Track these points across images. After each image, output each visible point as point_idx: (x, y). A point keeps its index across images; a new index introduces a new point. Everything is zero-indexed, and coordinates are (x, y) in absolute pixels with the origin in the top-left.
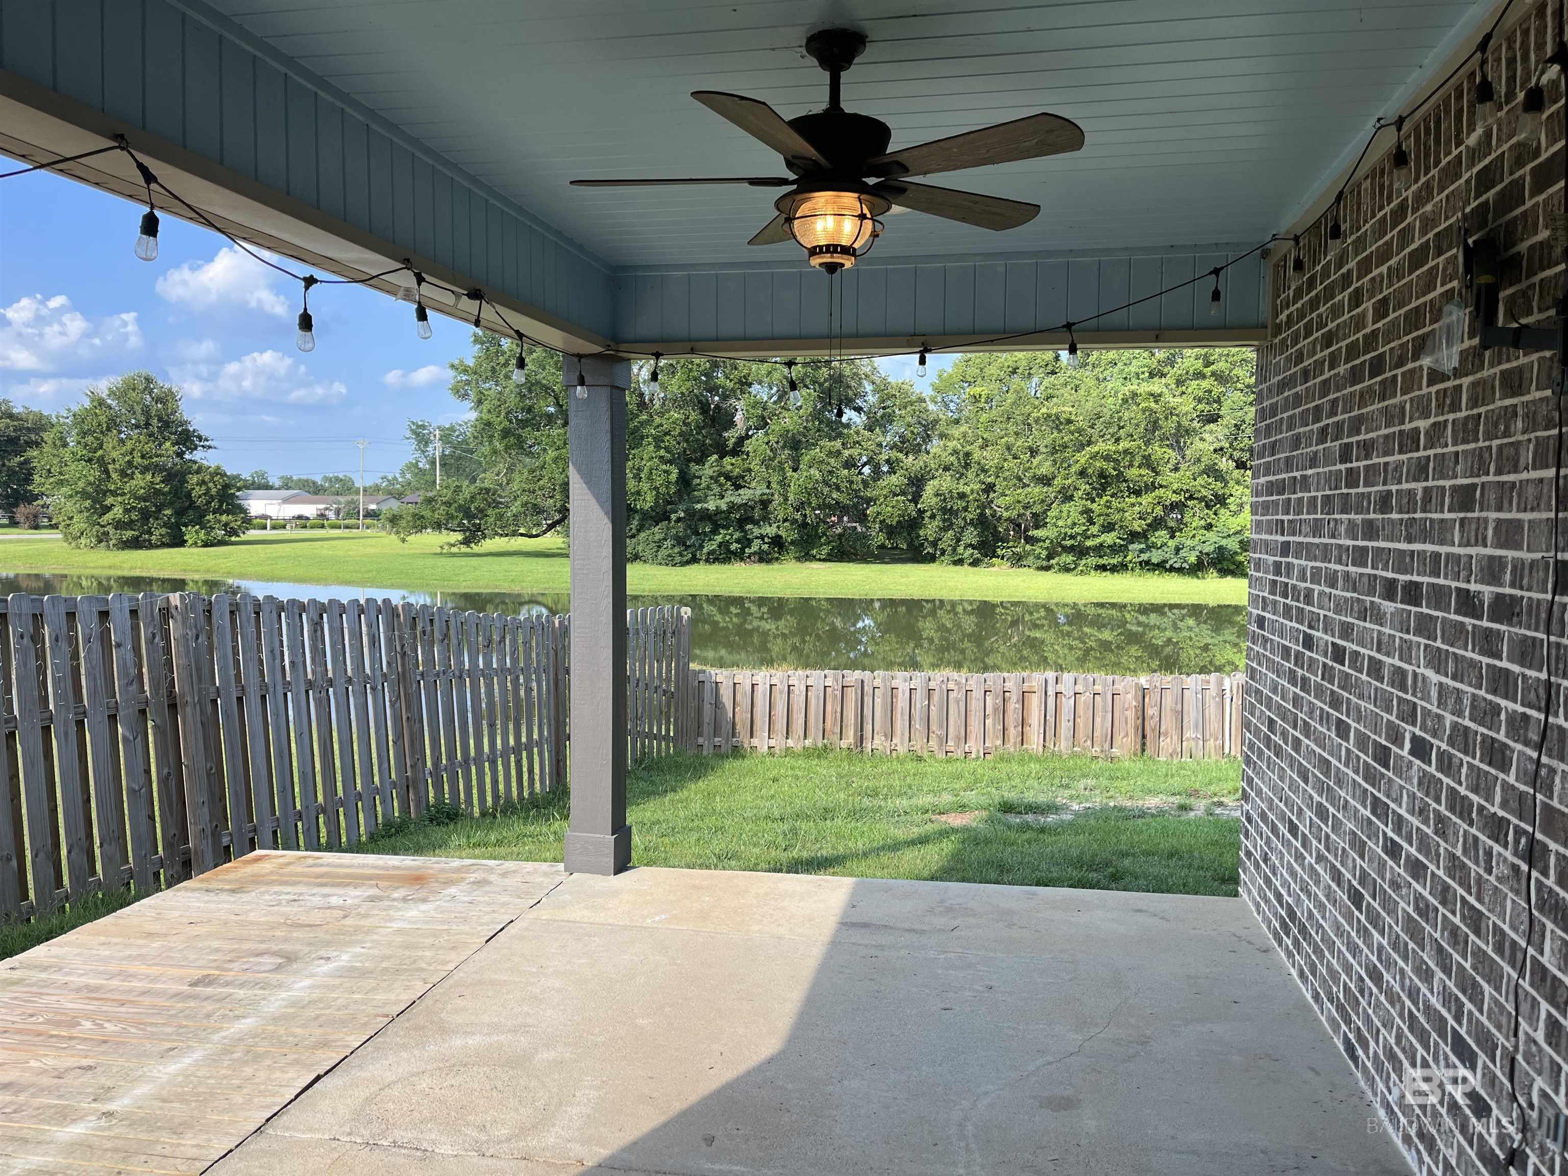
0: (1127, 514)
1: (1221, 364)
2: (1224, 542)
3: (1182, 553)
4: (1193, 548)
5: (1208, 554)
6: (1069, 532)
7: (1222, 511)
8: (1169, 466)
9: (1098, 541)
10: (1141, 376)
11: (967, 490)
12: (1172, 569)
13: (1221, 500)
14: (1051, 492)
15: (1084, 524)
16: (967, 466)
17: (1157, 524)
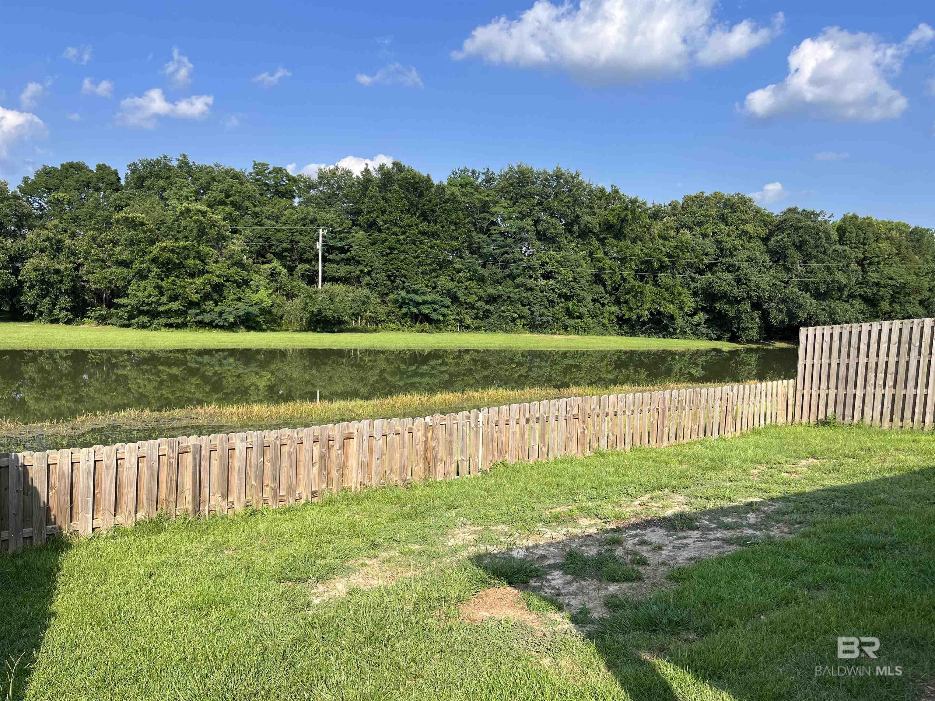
0: (187, 290)
1: (236, 197)
2: (250, 309)
3: (225, 316)
4: (231, 313)
5: (239, 317)
6: (146, 300)
7: (247, 290)
8: (213, 259)
9: (168, 307)
10: (190, 199)
11: (62, 268)
12: (217, 326)
13: (246, 283)
14: (131, 273)
15: (157, 296)
16: (59, 250)
17: (206, 297)
